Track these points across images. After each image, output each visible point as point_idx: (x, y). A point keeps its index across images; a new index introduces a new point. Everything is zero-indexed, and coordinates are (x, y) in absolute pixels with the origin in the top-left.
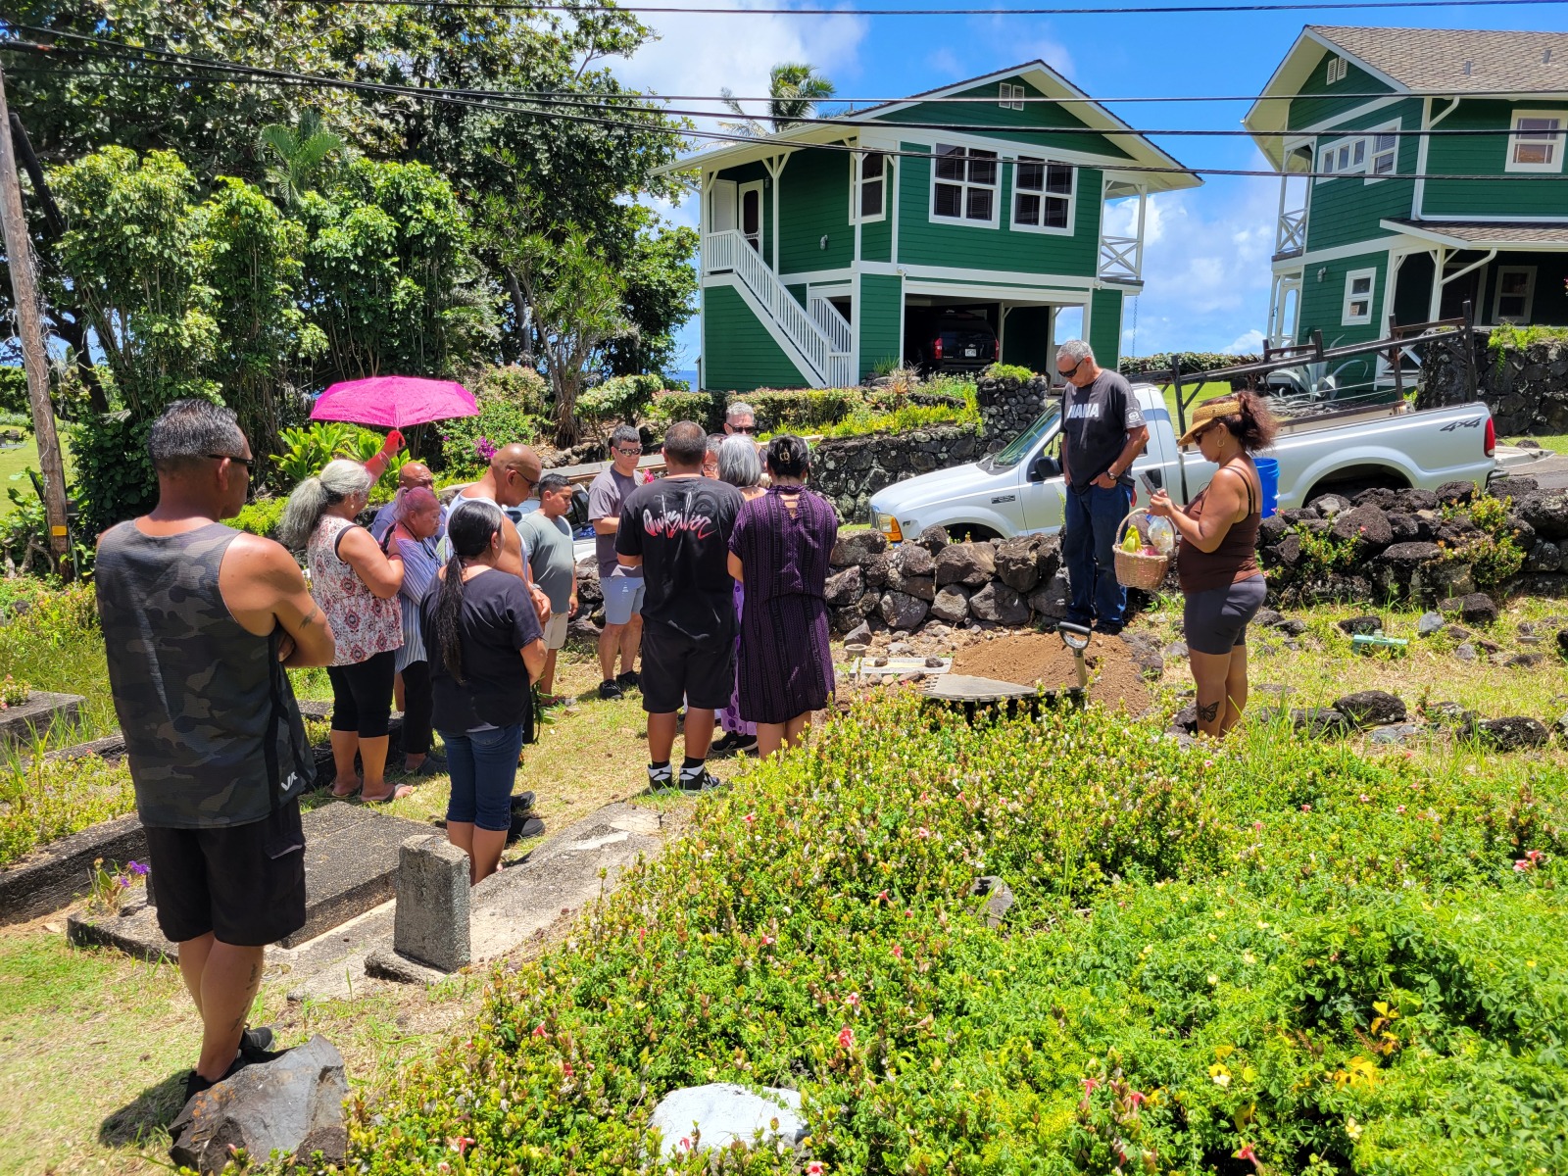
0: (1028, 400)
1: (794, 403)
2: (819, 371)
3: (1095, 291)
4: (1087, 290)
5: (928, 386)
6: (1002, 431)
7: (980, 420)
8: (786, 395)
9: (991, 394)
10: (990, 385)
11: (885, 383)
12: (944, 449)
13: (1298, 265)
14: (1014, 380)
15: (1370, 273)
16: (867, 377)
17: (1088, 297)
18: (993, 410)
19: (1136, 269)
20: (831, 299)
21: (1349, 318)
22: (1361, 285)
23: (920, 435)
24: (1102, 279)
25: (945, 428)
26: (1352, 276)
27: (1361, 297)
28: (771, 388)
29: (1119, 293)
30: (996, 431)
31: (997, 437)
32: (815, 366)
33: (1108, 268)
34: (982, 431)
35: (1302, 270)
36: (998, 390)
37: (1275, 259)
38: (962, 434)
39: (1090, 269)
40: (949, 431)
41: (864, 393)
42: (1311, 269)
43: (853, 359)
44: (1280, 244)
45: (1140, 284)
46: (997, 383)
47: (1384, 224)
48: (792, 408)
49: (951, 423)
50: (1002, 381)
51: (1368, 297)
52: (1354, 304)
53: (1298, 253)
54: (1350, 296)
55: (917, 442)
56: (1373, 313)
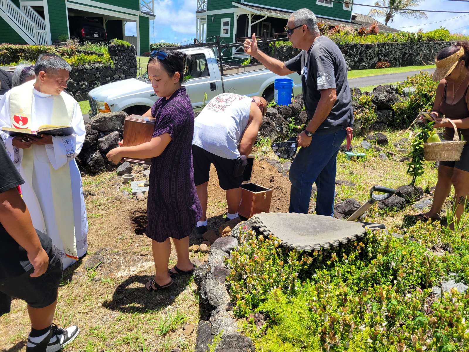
0: (130, 54)
1: (23, 51)
2: (32, 37)
3: (140, 16)
4: (137, 15)
5: (84, 47)
6: (121, 66)
7: (112, 61)
8: (18, 47)
9: (116, 51)
10: (114, 47)
11: (65, 45)
12: (98, 73)
13: (205, 15)
14: (124, 46)
15: (229, 20)
16: (56, 41)
17: (137, 19)
18: (117, 58)
19: (153, 10)
20: (32, 7)
21: (223, 34)
22: (226, 24)
23: (87, 66)
24: (142, 12)
25: (98, 64)
26: (223, 20)
27: (226, 28)
28: (11, 43)
29: (148, 18)
30: (119, 66)
31: (119, 68)
32: (29, 35)
33: (143, 9)
34: (113, 66)
35: (206, 17)
36: (118, 50)
37: (197, 12)
38: (105, 67)
39: (137, 8)
40: (101, 65)
41: (56, 48)
42: (209, 17)
43: (47, 33)
44: (198, 8)
45: (154, 16)
46: (117, 47)
47: (233, 3)
48: (23, 52)
49: (100, 62)
50: (119, 46)
51: (229, 28)
52: (224, 30)
53: (204, 11)
54: (222, 27)
55: (86, 70)
56: (230, 33)
